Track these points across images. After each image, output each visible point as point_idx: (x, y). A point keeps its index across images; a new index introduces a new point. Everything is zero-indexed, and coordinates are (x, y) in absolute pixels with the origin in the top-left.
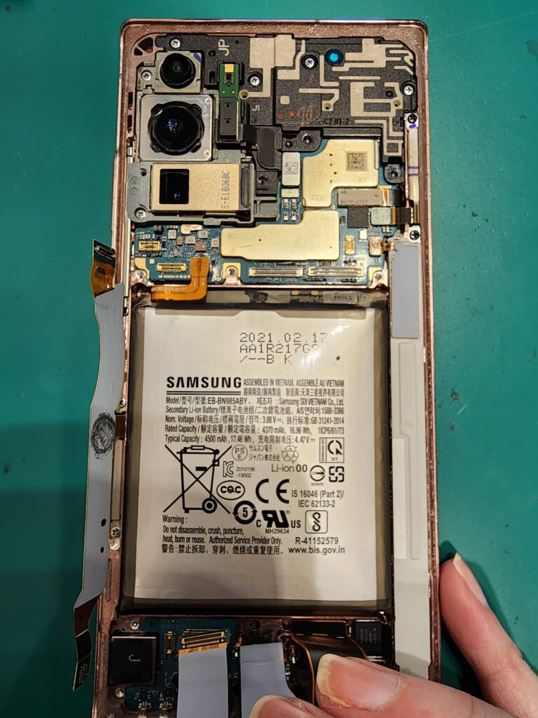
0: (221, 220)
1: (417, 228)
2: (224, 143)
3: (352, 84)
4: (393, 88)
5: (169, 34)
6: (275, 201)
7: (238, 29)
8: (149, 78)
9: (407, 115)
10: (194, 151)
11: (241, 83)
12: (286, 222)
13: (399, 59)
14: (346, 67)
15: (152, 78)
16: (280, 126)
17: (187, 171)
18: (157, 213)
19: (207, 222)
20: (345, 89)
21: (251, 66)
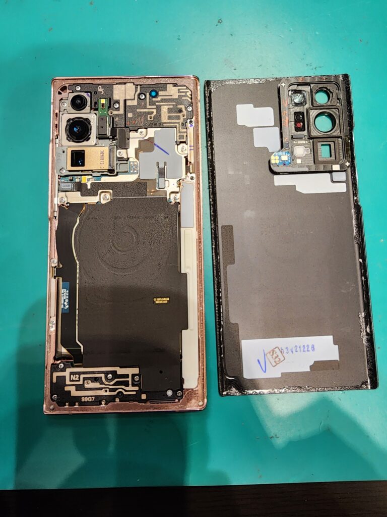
0: (101, 173)
1: (194, 175)
2: (101, 137)
3: (162, 106)
4: (181, 108)
5: (74, 84)
6: (127, 163)
7: (108, 81)
8: (66, 105)
9: (189, 121)
10: (87, 141)
11: (109, 107)
12: (132, 173)
13: (184, 94)
14: (159, 99)
15: (67, 105)
16: (128, 127)
17: (84, 151)
18: (70, 171)
19: (94, 174)
20: (159, 109)
21: (114, 99)
